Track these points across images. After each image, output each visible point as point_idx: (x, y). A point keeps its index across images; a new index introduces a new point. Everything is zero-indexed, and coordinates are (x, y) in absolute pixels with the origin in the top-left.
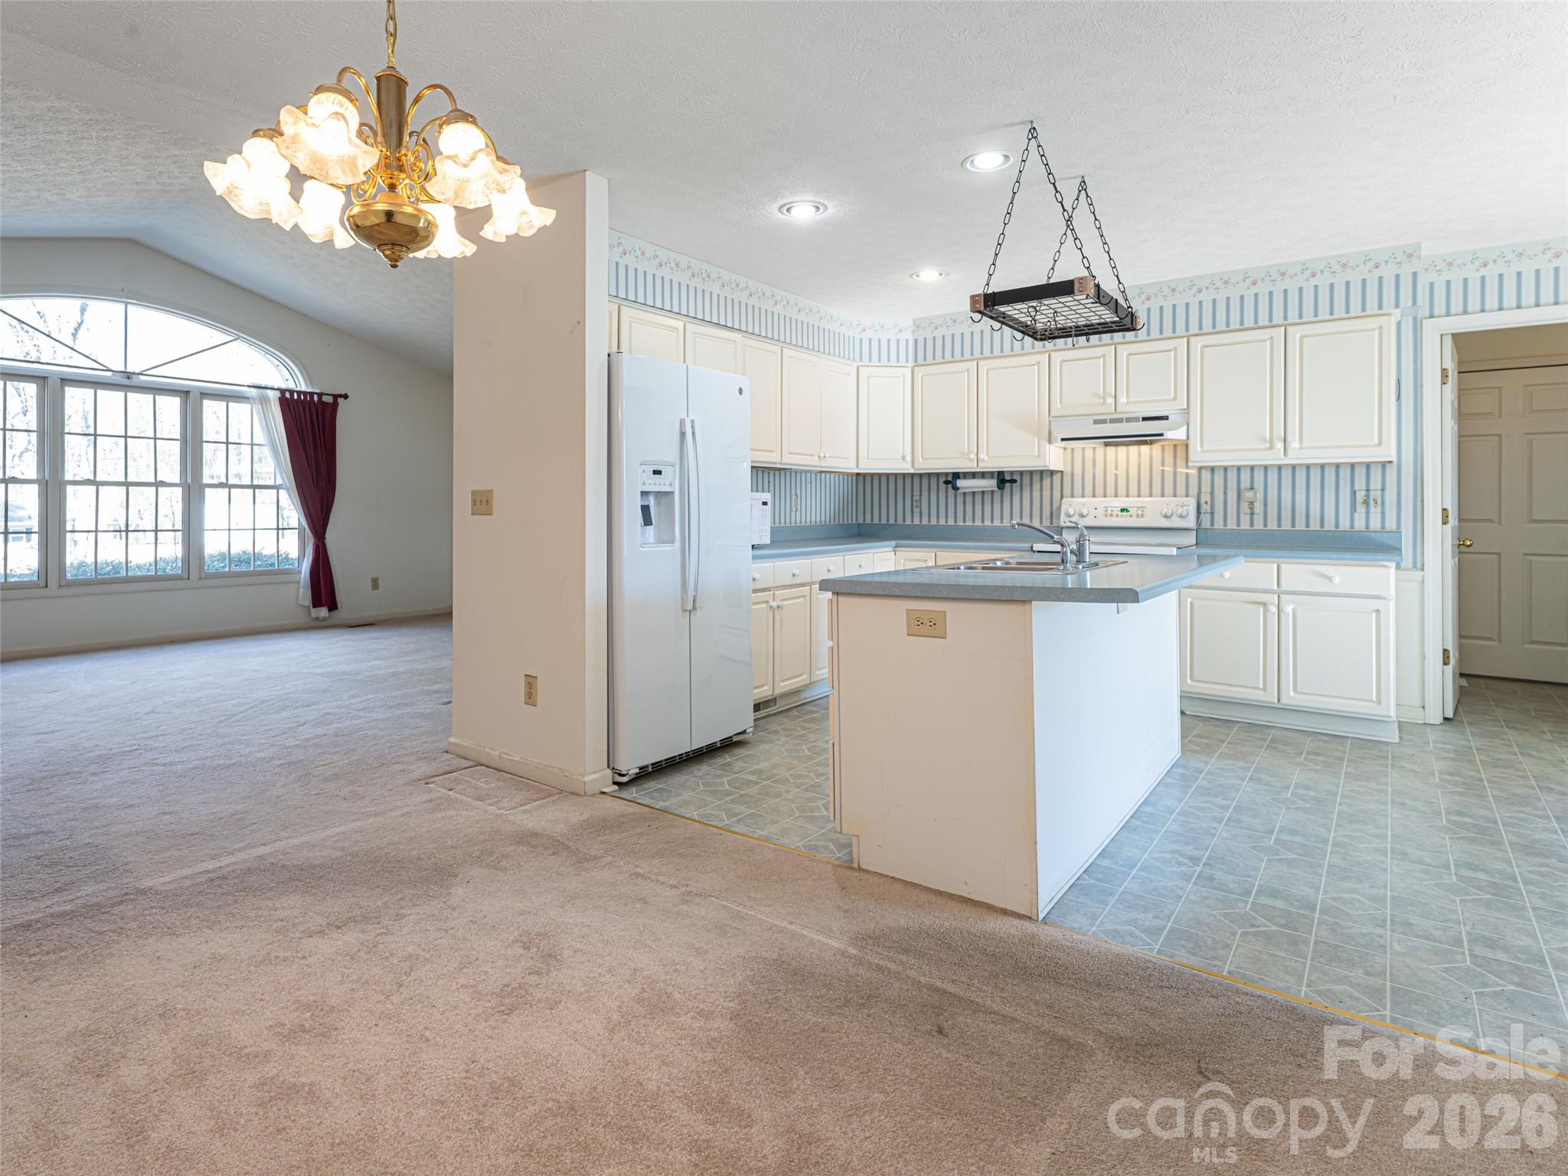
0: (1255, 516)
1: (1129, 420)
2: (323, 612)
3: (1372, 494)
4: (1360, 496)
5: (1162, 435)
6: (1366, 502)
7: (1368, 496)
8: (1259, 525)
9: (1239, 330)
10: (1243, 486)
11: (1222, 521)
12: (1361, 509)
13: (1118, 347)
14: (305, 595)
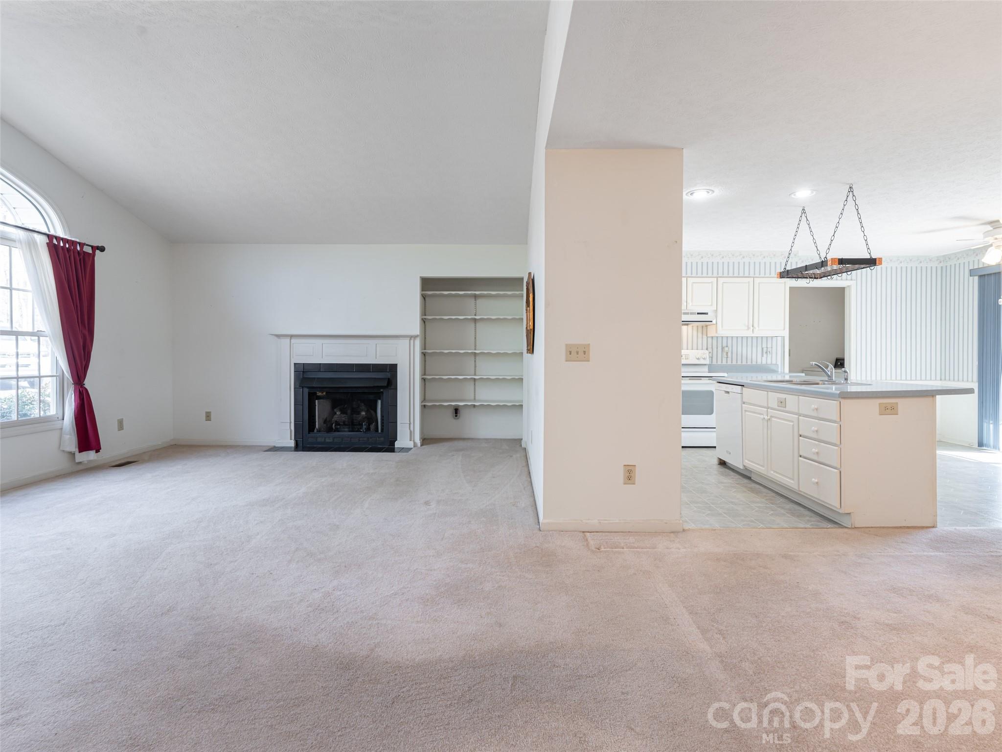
0: (728, 359)
1: (692, 314)
2: (91, 455)
3: (768, 349)
4: (765, 350)
5: (711, 321)
6: (766, 353)
7: (767, 350)
8: (729, 362)
9: (738, 277)
10: (724, 345)
11: (715, 361)
12: (765, 355)
13: (688, 278)
14: (70, 441)
